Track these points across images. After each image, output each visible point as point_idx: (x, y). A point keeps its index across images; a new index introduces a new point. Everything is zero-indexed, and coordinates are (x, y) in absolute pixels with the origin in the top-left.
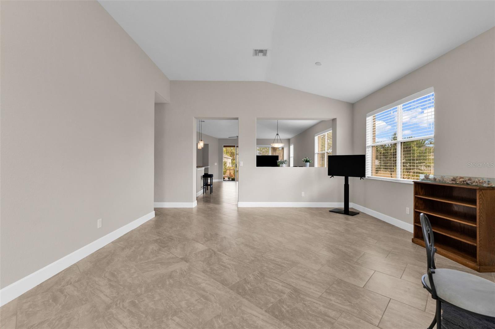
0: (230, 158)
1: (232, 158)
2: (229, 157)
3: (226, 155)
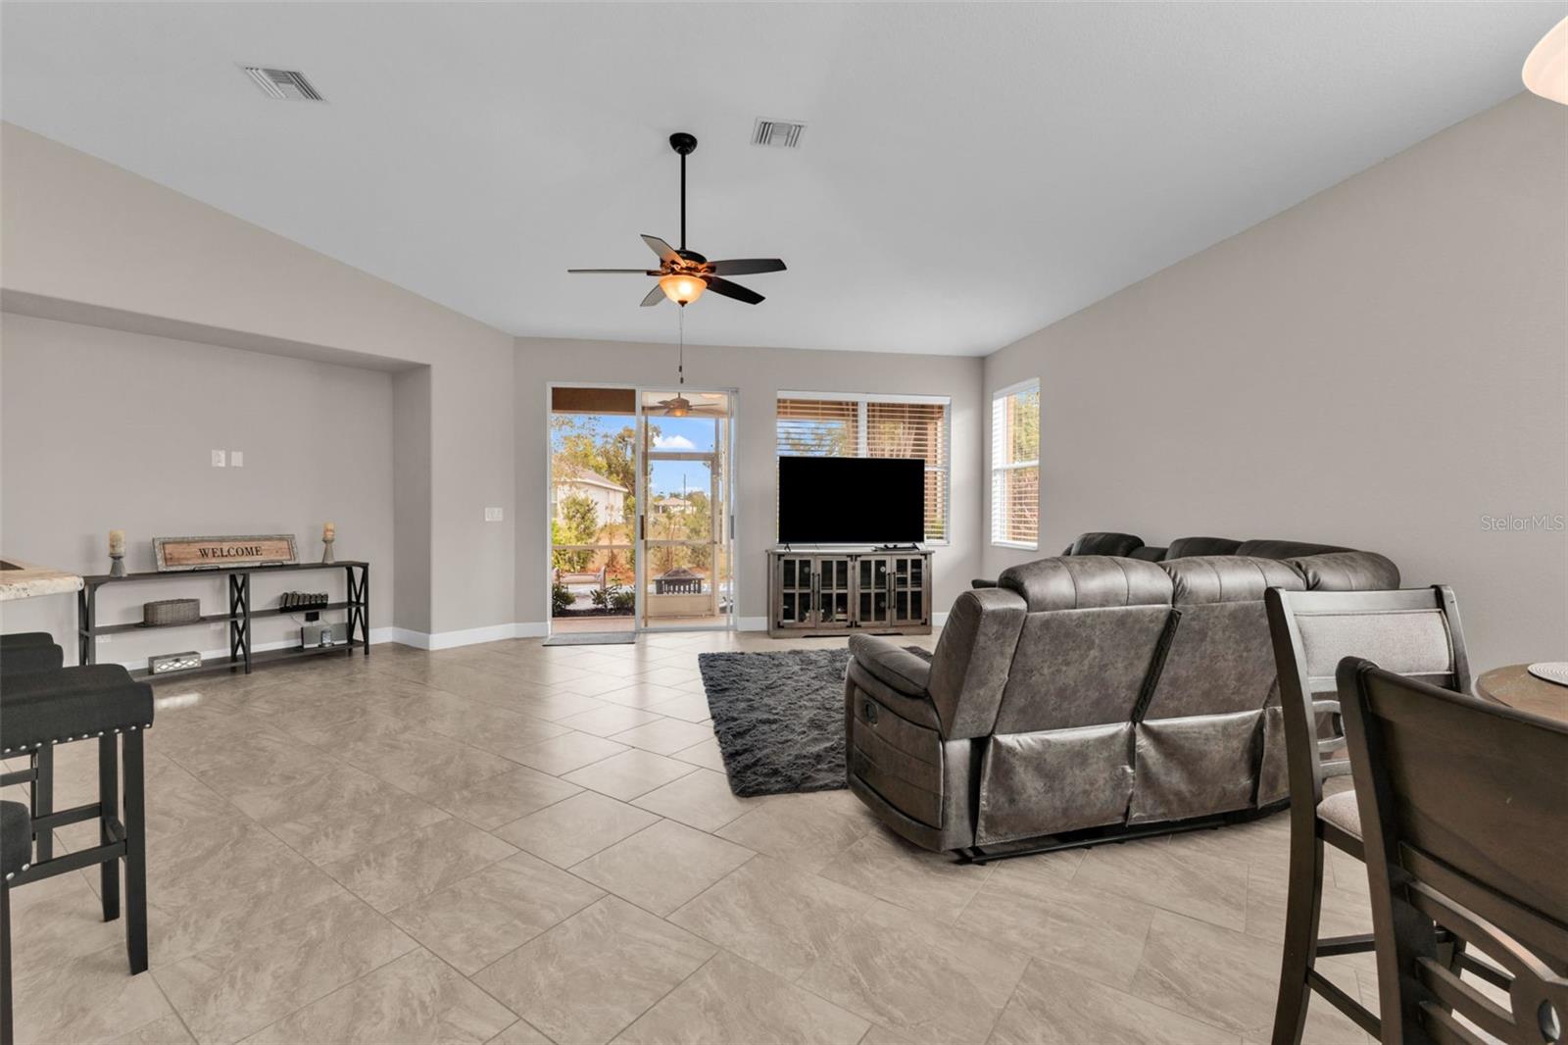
0: (619, 491)
1: (627, 490)
2: (616, 488)
3: (609, 481)
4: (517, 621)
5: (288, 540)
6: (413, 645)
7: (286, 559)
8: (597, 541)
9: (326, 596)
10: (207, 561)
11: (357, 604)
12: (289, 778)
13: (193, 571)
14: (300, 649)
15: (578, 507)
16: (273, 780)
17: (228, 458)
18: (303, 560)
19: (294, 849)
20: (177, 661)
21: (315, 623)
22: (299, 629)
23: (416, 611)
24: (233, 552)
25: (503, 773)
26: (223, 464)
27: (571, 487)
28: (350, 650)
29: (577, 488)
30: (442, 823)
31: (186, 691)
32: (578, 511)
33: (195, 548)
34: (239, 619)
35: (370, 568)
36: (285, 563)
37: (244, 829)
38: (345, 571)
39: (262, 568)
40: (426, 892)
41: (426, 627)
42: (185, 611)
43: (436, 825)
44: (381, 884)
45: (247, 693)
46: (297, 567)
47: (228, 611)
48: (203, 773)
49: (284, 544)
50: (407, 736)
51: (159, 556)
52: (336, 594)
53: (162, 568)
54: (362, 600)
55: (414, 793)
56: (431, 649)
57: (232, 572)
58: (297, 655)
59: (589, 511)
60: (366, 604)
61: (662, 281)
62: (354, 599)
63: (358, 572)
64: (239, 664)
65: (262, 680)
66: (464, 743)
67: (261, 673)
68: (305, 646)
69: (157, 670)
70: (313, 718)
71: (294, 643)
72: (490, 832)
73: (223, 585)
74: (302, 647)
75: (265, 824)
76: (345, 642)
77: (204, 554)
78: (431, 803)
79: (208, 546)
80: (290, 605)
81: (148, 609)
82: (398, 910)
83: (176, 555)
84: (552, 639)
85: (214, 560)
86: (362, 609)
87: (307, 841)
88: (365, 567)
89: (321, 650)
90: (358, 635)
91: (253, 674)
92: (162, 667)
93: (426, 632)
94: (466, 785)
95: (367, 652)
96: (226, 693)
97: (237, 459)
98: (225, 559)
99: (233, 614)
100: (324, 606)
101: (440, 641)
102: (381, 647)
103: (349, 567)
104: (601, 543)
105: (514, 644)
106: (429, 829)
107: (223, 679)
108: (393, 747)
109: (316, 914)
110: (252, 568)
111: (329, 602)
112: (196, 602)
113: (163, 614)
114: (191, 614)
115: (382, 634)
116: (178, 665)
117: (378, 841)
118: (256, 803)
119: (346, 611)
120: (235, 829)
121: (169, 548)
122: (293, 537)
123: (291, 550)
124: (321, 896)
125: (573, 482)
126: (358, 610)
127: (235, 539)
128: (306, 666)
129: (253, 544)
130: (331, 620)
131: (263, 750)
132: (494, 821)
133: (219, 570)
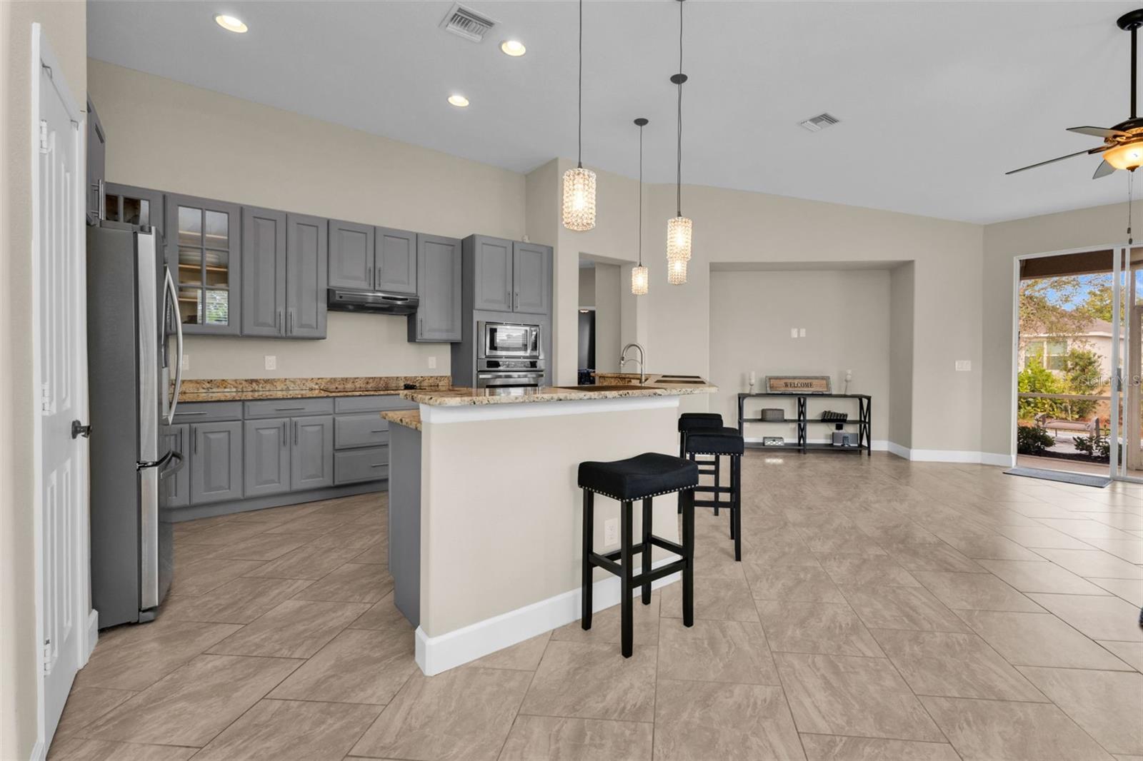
4: (983, 450)
5: (826, 379)
6: (900, 455)
7: (824, 390)
8: (1100, 393)
9: (847, 415)
10: (787, 389)
11: (864, 422)
12: (810, 508)
13: (781, 394)
14: (831, 445)
15: (1077, 360)
16: (803, 507)
17: (799, 332)
18: (834, 392)
19: (803, 540)
20: (774, 441)
21: (841, 431)
22: (831, 433)
23: (902, 433)
24: (799, 385)
25: (930, 544)
26: (796, 336)
27: (1074, 341)
28: (860, 451)
29: (1082, 341)
30: (881, 556)
31: (776, 457)
32: (1077, 364)
33: (782, 382)
34: (801, 424)
35: (872, 400)
36: (825, 393)
37: (786, 524)
38: (858, 401)
39: (813, 395)
40: (859, 583)
41: (908, 444)
42: (777, 416)
43: (877, 556)
44: (838, 570)
45: (804, 464)
46: (830, 396)
47: (797, 418)
48: (775, 495)
49: (824, 382)
50: (877, 506)
51: (768, 385)
52: (853, 414)
53: (769, 392)
54: (867, 421)
55: (870, 535)
56: (911, 460)
57: (799, 396)
58: (829, 448)
59: (1091, 363)
60: (869, 423)
61: (1106, 155)
62: (863, 419)
63: (865, 402)
64: (800, 448)
65: (810, 459)
66: (911, 519)
67: (811, 455)
68: (835, 444)
69: (766, 444)
70: (829, 483)
71: (829, 442)
72: (908, 571)
73: (795, 403)
74: (832, 444)
75: (794, 525)
76: (857, 445)
77: (786, 385)
78: (878, 544)
79: (789, 381)
80: (827, 418)
81: (763, 412)
82: (843, 584)
83: (775, 385)
84: (1013, 470)
85: (791, 389)
86: (867, 425)
87: (810, 539)
88: (869, 399)
89: (842, 448)
90: (865, 443)
91: (807, 455)
92: (768, 443)
93: (907, 447)
94: (903, 542)
95: (869, 454)
96: (794, 461)
97: (803, 333)
98: (796, 389)
99: (799, 420)
100: (845, 421)
101: (918, 455)
102: (879, 453)
103: (860, 398)
104: (1104, 395)
105: (979, 467)
106: (871, 556)
107: (794, 454)
108: (867, 509)
109: (805, 569)
110: (808, 395)
111: (848, 419)
112: (782, 411)
113: (769, 415)
114: (780, 417)
115: (880, 444)
116: (774, 443)
117: (843, 551)
118: (792, 515)
119: (858, 425)
120: (782, 523)
121: (772, 381)
122: (829, 378)
123: (828, 385)
124: (809, 564)
125: (1077, 337)
126: (865, 427)
127: (800, 378)
128: (835, 455)
129: (809, 381)
130: (850, 430)
131: (802, 492)
132: (912, 566)
133: (793, 394)
